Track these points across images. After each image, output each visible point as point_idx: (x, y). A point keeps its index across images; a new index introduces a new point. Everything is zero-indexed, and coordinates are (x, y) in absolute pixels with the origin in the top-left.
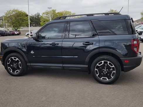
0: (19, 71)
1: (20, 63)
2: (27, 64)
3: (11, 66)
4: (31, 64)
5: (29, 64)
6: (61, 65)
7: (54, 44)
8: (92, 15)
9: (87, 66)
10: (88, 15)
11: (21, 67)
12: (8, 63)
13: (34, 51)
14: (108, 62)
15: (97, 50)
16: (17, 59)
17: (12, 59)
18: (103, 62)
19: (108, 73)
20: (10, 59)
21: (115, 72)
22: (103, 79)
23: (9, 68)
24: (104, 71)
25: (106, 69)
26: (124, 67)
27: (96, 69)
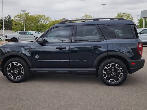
0: (21, 77)
1: (22, 68)
2: (31, 69)
3: (11, 71)
4: (35, 69)
5: (33, 69)
6: (68, 69)
7: (61, 48)
8: (98, 19)
9: (95, 69)
10: (94, 20)
11: (23, 73)
12: (8, 69)
13: (38, 55)
14: (116, 65)
15: (106, 54)
16: (19, 64)
17: (13, 65)
18: (111, 64)
19: (115, 75)
20: (10, 65)
21: (122, 74)
22: (111, 81)
23: (9, 74)
24: (111, 73)
25: (114, 71)
26: (131, 68)
27: (104, 72)
